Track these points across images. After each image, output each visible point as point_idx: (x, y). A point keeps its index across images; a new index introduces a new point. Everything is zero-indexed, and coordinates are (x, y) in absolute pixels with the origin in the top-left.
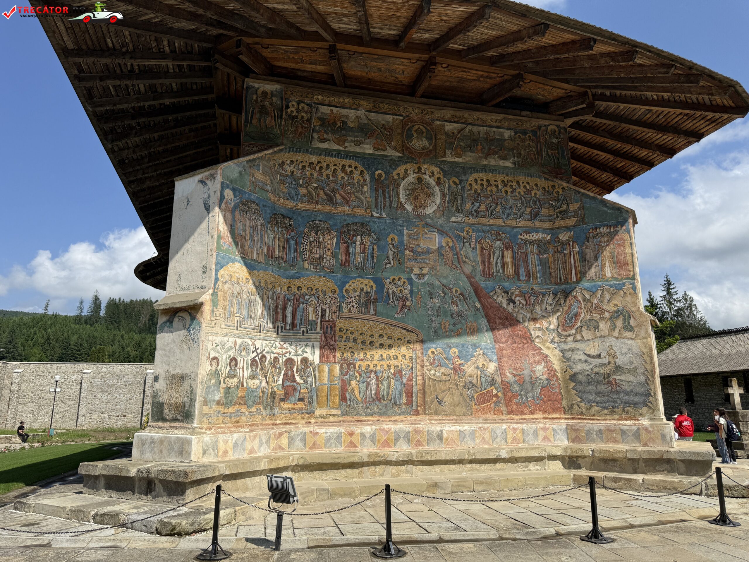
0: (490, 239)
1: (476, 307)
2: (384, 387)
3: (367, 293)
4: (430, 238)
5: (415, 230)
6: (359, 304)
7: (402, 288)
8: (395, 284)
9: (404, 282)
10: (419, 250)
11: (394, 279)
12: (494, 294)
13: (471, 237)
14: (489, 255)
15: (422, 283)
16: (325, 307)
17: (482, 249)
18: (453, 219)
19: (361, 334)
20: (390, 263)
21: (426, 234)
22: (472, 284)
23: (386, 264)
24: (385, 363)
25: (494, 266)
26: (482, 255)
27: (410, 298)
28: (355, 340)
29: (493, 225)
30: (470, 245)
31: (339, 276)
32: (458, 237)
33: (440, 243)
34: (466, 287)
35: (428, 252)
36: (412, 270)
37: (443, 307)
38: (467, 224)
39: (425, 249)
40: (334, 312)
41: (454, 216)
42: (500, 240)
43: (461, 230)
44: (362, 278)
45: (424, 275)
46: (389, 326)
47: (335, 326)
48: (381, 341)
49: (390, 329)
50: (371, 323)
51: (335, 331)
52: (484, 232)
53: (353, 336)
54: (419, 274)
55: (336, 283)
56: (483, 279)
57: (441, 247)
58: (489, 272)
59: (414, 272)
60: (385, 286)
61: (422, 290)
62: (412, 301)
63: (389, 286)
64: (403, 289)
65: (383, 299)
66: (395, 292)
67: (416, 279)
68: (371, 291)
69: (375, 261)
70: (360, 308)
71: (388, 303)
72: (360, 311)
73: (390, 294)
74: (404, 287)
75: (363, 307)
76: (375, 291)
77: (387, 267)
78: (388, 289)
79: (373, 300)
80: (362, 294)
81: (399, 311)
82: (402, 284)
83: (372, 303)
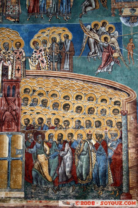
2: (82, 162)
3: (61, 44)
6: (50, 58)
7: (107, 36)
8: (97, 31)
9: (110, 28)
11: (96, 25)
15: (134, 28)
16: (7, 64)
19: (53, 95)
20: (91, 5)
23: (86, 7)
24: (84, 132)
27: (118, 48)
28: (44, 103)
31: (26, 25)
36: (121, 12)
40: (18, 70)
44: (55, 26)
46: (90, 85)
47: (19, 87)
48: (79, 103)
49: (91, 87)
50: (65, 81)
51: (19, 93)
53: (42, 98)
54: (130, 17)
55: (22, 35)
59: (123, 14)
60: (85, 34)
61: (135, 36)
62: (121, 50)
63: (90, 34)
64: (109, 37)
65: (81, 51)
66: (98, 41)
67: (126, 23)
68: (65, 41)
69: (72, 4)
70: (52, 63)
71: (88, 55)
72: (52, 66)
73: (92, 44)
74: (110, 34)
75: (55, 62)
76: (71, 41)
77: (87, 10)
78: (89, 37)
79: (68, 53)
80: (54, 45)
81: (102, 65)
82: (107, 30)
83: (67, 56)
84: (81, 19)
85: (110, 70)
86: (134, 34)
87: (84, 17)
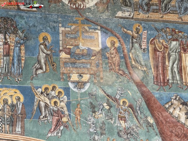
0: (164, 39)
1: (148, 123)
3: (13, 106)
4: (91, 37)
5: (73, 27)
6: (2, 120)
7: (57, 100)
8: (48, 95)
9: (60, 92)
10: (77, 51)
11: (46, 89)
12: (170, 106)
13: (141, 35)
14: (164, 58)
15: (81, 94)
17: (155, 50)
18: (120, 14)
20: (41, 68)
21: (87, 31)
22: (143, 94)
23: (37, 69)
25: (169, 72)
26: (155, 58)
27: (67, 113)
29: (167, 22)
30: (140, 46)
32: (126, 35)
33: (103, 43)
34: (136, 98)
35: (89, 54)
36: (70, 77)
37: (108, 123)
38: (137, 20)
39: (85, 51)
41: (121, 10)
42: (176, 40)
43: (130, 27)
44: (6, 87)
45: (84, 83)
52: (157, 30)
54: (78, 82)
56: (157, 87)
57: (105, 49)
58: (164, 80)
59: (71, 79)
60: (36, 97)
61: (82, 102)
62: (69, 115)
63: (41, 97)
64: (58, 101)
65: (32, 114)
66: (48, 105)
67: (74, 88)
68: (17, 103)
69: (23, 65)
70: (4, 126)
71: (39, 118)
72: (4, 129)
73: (42, 108)
74: (59, 98)
75: (7, 124)
76: (23, 104)
77: (38, 73)
78: (40, 101)
79: (20, 115)
80: (6, 107)
81: (53, 129)
82: (57, 94)
83: (19, 118)
84: (32, 81)
85: (60, 134)
86: (81, 100)
87: (35, 79)
